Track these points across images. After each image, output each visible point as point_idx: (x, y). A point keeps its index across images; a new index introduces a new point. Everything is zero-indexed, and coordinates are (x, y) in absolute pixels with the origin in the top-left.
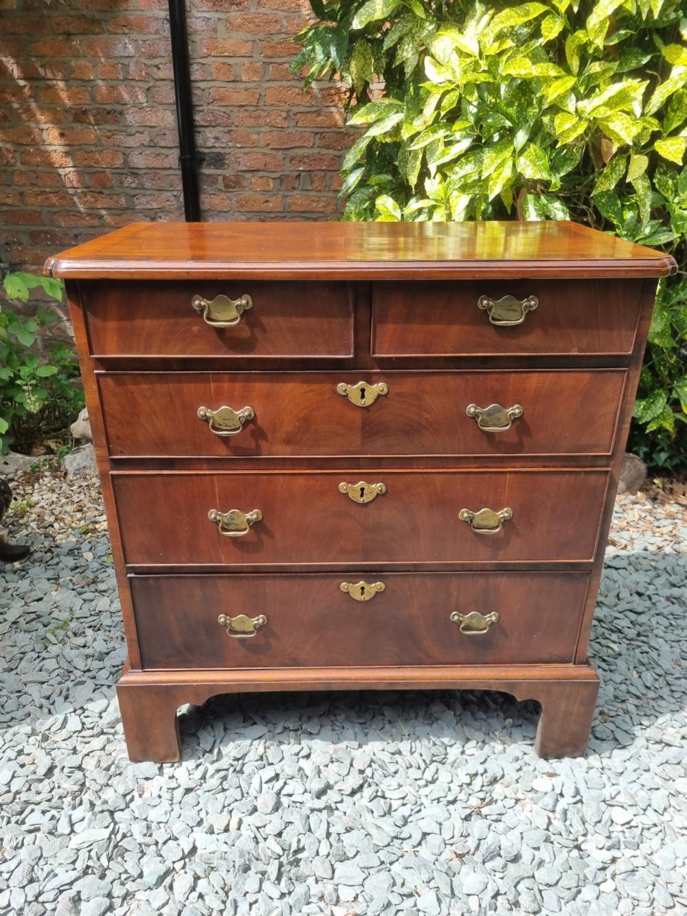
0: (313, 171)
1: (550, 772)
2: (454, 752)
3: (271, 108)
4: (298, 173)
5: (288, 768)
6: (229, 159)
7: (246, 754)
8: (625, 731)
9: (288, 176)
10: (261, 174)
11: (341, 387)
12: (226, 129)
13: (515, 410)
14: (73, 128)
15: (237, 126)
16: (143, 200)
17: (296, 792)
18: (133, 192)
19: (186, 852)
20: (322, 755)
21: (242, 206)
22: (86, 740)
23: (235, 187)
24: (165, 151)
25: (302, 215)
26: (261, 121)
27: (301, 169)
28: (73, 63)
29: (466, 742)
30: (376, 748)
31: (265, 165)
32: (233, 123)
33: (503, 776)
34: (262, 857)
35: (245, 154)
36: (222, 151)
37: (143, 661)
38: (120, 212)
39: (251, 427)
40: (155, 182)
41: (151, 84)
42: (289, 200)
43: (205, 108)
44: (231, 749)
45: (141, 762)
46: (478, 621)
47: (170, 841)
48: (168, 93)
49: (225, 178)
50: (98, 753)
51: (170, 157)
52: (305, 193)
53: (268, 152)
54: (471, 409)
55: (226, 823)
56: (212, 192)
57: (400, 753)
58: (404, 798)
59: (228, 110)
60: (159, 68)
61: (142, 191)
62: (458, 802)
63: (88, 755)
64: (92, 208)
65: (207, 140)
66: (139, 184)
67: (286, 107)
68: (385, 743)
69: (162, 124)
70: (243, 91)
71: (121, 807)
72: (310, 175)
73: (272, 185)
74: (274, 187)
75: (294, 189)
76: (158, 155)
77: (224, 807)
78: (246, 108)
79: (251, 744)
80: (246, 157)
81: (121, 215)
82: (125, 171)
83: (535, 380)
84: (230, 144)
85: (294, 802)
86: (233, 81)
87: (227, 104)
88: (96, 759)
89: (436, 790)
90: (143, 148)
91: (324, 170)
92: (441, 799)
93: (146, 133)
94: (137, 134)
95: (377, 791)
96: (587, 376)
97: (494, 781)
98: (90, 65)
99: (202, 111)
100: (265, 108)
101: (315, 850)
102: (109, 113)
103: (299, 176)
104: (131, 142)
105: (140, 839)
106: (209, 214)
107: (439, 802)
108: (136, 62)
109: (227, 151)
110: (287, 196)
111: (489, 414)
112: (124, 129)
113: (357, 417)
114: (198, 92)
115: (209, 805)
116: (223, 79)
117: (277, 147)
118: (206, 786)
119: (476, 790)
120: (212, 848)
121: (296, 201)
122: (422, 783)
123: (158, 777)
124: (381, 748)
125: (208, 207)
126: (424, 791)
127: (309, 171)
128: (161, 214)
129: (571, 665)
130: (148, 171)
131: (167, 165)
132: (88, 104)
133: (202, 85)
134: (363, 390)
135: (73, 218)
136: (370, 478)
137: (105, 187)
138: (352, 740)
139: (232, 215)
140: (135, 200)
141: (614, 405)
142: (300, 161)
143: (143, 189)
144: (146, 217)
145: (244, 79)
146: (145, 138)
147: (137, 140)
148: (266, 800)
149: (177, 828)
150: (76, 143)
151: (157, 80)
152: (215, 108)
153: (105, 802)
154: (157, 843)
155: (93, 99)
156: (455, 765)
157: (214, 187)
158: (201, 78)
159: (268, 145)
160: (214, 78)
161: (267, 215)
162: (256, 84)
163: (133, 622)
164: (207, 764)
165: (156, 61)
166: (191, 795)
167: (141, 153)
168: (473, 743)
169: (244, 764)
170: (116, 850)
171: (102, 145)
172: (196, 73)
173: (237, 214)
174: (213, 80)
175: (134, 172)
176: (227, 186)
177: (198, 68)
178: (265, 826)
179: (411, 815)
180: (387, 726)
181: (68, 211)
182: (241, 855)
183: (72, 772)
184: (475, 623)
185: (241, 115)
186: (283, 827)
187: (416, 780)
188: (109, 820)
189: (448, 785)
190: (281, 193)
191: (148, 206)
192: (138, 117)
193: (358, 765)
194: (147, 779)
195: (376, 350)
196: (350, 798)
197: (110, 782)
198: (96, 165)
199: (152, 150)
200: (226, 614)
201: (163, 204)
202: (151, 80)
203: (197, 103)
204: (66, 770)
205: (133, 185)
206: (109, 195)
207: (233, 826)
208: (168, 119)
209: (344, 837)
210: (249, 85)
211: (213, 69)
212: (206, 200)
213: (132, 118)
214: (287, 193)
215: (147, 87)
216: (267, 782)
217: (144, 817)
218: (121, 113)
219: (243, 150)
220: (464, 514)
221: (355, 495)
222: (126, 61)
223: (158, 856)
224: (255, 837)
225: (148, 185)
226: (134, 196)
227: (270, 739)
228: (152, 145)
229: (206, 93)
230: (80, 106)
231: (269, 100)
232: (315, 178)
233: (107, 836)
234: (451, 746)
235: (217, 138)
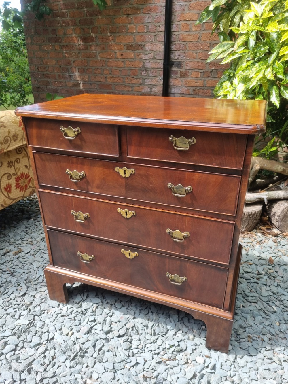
0: (218, 69)
1: (208, 355)
2: (171, 333)
3: (203, 42)
4: (212, 70)
5: (100, 319)
6: (184, 64)
7: (89, 309)
8: (256, 349)
9: (207, 71)
10: (196, 70)
11: (117, 168)
12: (183, 52)
13: (188, 188)
14: (126, 52)
15: (188, 50)
16: (148, 81)
17: (98, 329)
18: (145, 77)
19: (49, 339)
20: (116, 318)
21: (186, 84)
22: (41, 287)
23: (184, 76)
24: (158, 61)
25: (211, 88)
26: (198, 48)
27: (213, 68)
28: (129, 26)
29: (179, 331)
30: (140, 321)
31: (198, 67)
32: (187, 49)
33: (185, 350)
34: (72, 350)
35: (190, 62)
36: (181, 61)
37: (54, 263)
38: (139, 85)
39: (84, 180)
40: (153, 74)
41: (156, 34)
42: (206, 82)
43: (176, 43)
44: (85, 305)
45: (53, 300)
46: (178, 279)
47: (47, 333)
48: (162, 37)
49: (181, 72)
50: (42, 293)
51: (160, 63)
52: (214, 79)
53: (200, 61)
54: (169, 185)
55: (68, 332)
56: (175, 78)
57: (147, 326)
58: (138, 345)
59: (185, 43)
60: (160, 27)
61: (148, 77)
62: (160, 355)
63: (39, 292)
64: (130, 84)
65: (175, 56)
66: (148, 74)
67: (210, 42)
68: (144, 320)
69: (159, 50)
70: (192, 35)
71: (38, 315)
72: (217, 71)
73: (200, 75)
74: (201, 76)
75: (209, 77)
76: (156, 62)
77: (71, 326)
78: (192, 42)
79: (92, 305)
80: (190, 63)
81: (139, 86)
82: (143, 69)
83: (197, 176)
84: (185, 58)
85: (96, 333)
86: (189, 31)
87: (185, 41)
88: (40, 294)
89: (153, 347)
90: (150, 60)
91: (223, 69)
92: (153, 351)
93: (152, 54)
94: (149, 54)
95: (129, 339)
96: (222, 177)
97: (181, 351)
98: (135, 26)
99: (175, 44)
100: (200, 42)
101: (91, 354)
102: (139, 46)
103: (212, 71)
104: (146, 57)
105: (37, 329)
106: (173, 87)
107: (152, 352)
108: (152, 25)
109: (183, 61)
110: (206, 80)
111: (177, 188)
112: (144, 52)
113: (124, 182)
114: (174, 36)
115: (67, 324)
116: (185, 30)
117: (204, 59)
118: (70, 316)
119: (170, 352)
120: (58, 340)
121: (209, 82)
122: (149, 341)
123: (57, 308)
124: (141, 322)
125: (173, 84)
126: (148, 345)
127: (216, 69)
128: (155, 87)
129: (221, 310)
130: (151, 69)
131: (159, 67)
132: (132, 42)
133: (176, 33)
134: (125, 171)
135: (123, 87)
136: (130, 208)
137: (135, 75)
138: (132, 315)
139: (182, 87)
140: (145, 80)
141: (235, 193)
142: (213, 65)
143: (149, 76)
144: (149, 87)
145: (193, 30)
146: (151, 56)
147: (149, 57)
148: (85, 328)
149: (52, 329)
150: (126, 58)
151: (159, 32)
152: (180, 43)
153: (35, 311)
154: (42, 332)
155: (135, 41)
156: (167, 339)
157: (176, 76)
158: (176, 30)
159: (200, 58)
160: (181, 30)
161: (196, 88)
162: (198, 32)
163: (49, 247)
164: (75, 308)
165: (159, 24)
166: (63, 318)
167: (149, 62)
168: (181, 332)
169: (86, 312)
170: (27, 330)
171: (136, 59)
172: (174, 28)
173: (184, 87)
174: (181, 31)
175: (146, 70)
176: (181, 75)
177: (175, 26)
178: (80, 338)
179: (137, 353)
180: (150, 314)
181: (121, 84)
182: (66, 347)
183: (31, 297)
184: (176, 279)
185: (191, 45)
186: (86, 341)
187: (147, 340)
188: (32, 318)
189: (158, 346)
190: (203, 78)
191: (150, 83)
192: (150, 47)
193: (128, 326)
194: (53, 307)
195: (129, 154)
196: (117, 338)
197: (40, 305)
198: (133, 67)
199: (154, 60)
200: (81, 252)
201: (155, 83)
202: (156, 32)
203: (173, 41)
204: (30, 296)
205: (145, 75)
206: (136, 78)
207: (70, 335)
208: (161, 48)
209: (106, 353)
210: (196, 33)
211: (181, 26)
212: (172, 81)
213: (148, 48)
214: (206, 79)
215: (155, 35)
216: (90, 322)
217: (44, 321)
218: (144, 46)
219: (189, 60)
220: (168, 230)
221: (123, 214)
222: (147, 24)
223: (39, 337)
224: (75, 341)
225: (151, 75)
226: (145, 79)
227: (101, 305)
228: (154, 58)
229: (177, 37)
230: (129, 43)
231: (203, 39)
232: (219, 72)
233: (27, 324)
234: (171, 330)
235: (179, 55)
